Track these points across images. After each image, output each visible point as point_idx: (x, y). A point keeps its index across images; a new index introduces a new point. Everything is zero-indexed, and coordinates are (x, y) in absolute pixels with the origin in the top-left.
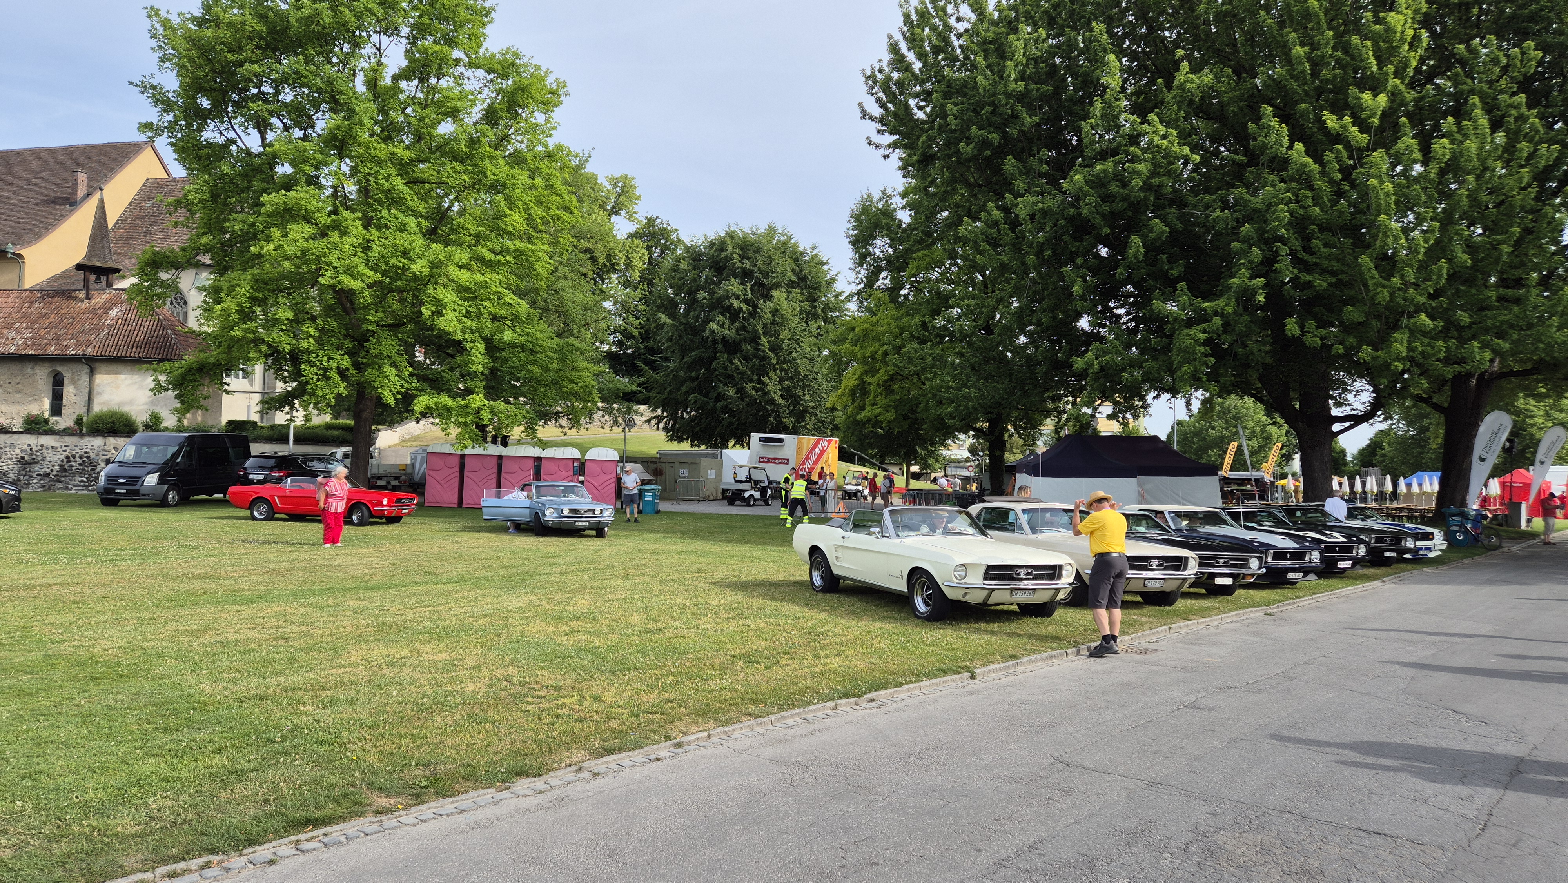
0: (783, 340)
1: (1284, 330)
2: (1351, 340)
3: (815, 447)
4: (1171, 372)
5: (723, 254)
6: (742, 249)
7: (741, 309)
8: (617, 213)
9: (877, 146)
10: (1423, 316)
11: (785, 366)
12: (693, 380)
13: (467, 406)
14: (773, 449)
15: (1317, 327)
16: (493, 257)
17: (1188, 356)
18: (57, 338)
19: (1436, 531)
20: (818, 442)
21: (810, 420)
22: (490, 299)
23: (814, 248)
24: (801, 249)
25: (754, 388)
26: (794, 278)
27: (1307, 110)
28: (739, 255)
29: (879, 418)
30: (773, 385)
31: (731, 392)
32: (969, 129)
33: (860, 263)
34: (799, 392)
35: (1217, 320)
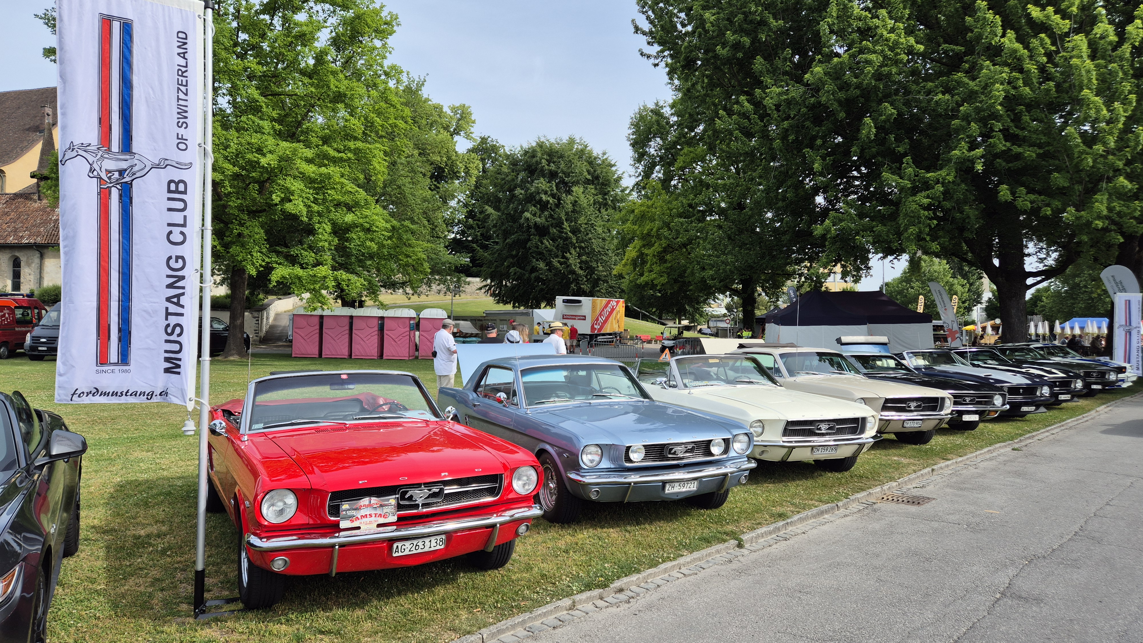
0: (580, 225)
1: (997, 197)
2: (1057, 203)
3: (606, 306)
4: (899, 234)
6: (549, 155)
7: (548, 202)
8: (458, 134)
9: (649, 57)
10: (1121, 179)
11: (583, 245)
12: (513, 257)
13: (315, 276)
14: (574, 308)
15: (1028, 193)
16: (336, 154)
17: (915, 220)
18: (15, 231)
20: (609, 302)
21: (603, 286)
22: (334, 188)
23: (604, 154)
24: (595, 154)
25: (559, 262)
26: (589, 177)
27: (1013, 5)
28: (547, 160)
29: (655, 282)
30: (573, 259)
31: (542, 265)
32: (724, 34)
33: (639, 160)
34: (594, 265)
35: (940, 188)
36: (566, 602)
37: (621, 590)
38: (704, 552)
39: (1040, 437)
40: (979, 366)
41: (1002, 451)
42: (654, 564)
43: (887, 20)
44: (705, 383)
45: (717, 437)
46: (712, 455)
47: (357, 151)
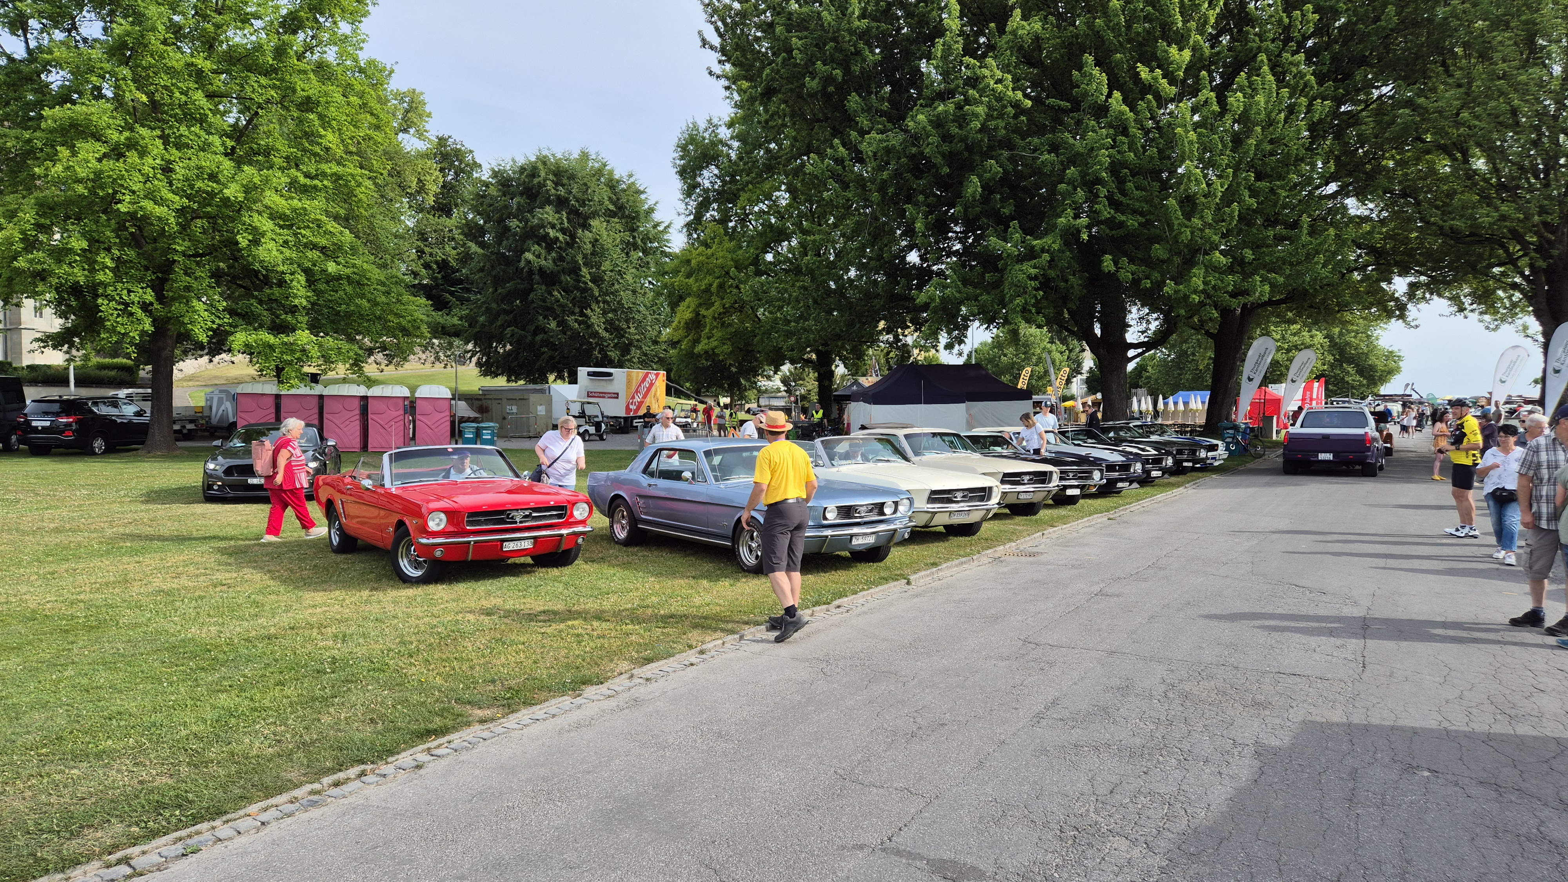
0: (604, 272)
1: (1100, 266)
2: (1156, 275)
3: (644, 380)
5: (536, 181)
6: (555, 175)
7: (557, 238)
8: (405, 131)
9: (718, 77)
11: (608, 298)
12: (507, 312)
14: (603, 383)
15: (1129, 263)
16: (308, 182)
17: (1019, 290)
19: (1219, 443)
20: (646, 375)
21: (635, 353)
22: (308, 227)
23: (630, 176)
24: (617, 177)
25: (576, 320)
26: (611, 207)
27: (1120, 62)
28: (553, 181)
29: (716, 351)
30: (596, 318)
31: (552, 324)
33: (689, 194)
34: (623, 325)
35: (1046, 257)
37: (839, 607)
38: (886, 586)
39: (1133, 510)
40: (1079, 445)
41: (1099, 520)
43: (995, 70)
45: (889, 501)
46: (884, 514)
47: (337, 177)
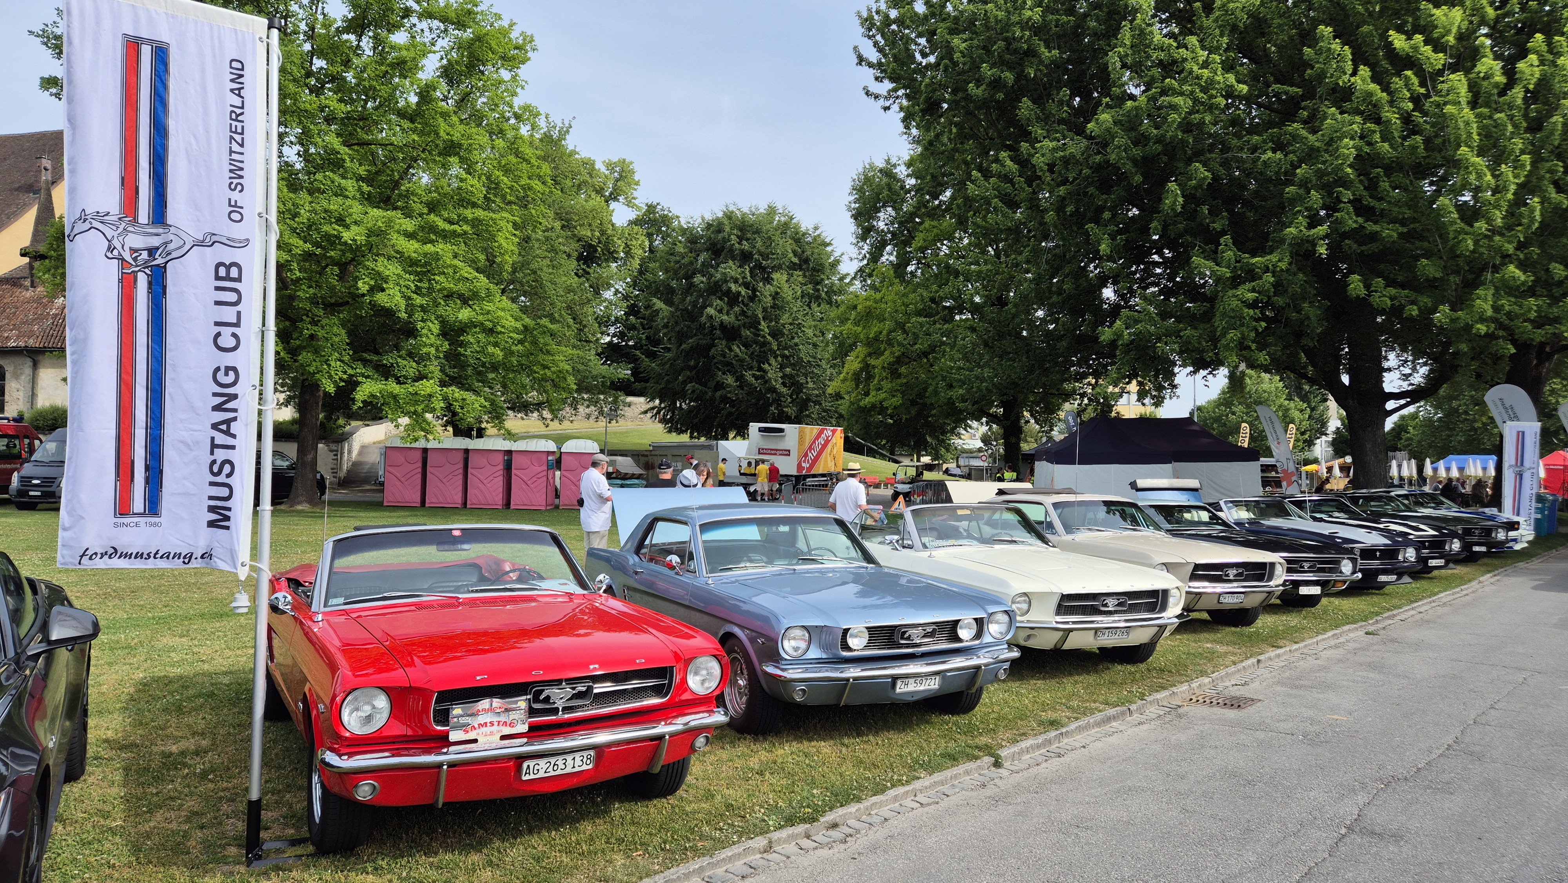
0: (783, 325)
1: (1346, 291)
2: (1426, 300)
3: (818, 436)
4: (1214, 340)
5: (720, 236)
6: (741, 230)
7: (739, 293)
8: (616, 199)
9: (877, 97)
10: (1512, 268)
11: (786, 352)
12: (691, 369)
13: (416, 394)
14: (775, 440)
15: (1387, 286)
16: (447, 227)
17: (1235, 320)
19: (1521, 519)
20: (822, 431)
21: (814, 409)
22: (444, 273)
23: (816, 228)
24: (803, 229)
25: (754, 375)
26: (795, 260)
27: (1371, 34)
28: (738, 236)
29: (885, 404)
30: (773, 372)
31: (730, 380)
32: (979, 68)
33: (863, 237)
34: (802, 380)
35: (1269, 278)
36: (760, 842)
37: (835, 826)
38: (948, 773)
39: (1403, 617)
40: (1321, 520)
41: (1352, 635)
42: (879, 790)
43: (1198, 50)
44: (951, 542)
45: (967, 616)
46: (959, 640)
47: (476, 223)
